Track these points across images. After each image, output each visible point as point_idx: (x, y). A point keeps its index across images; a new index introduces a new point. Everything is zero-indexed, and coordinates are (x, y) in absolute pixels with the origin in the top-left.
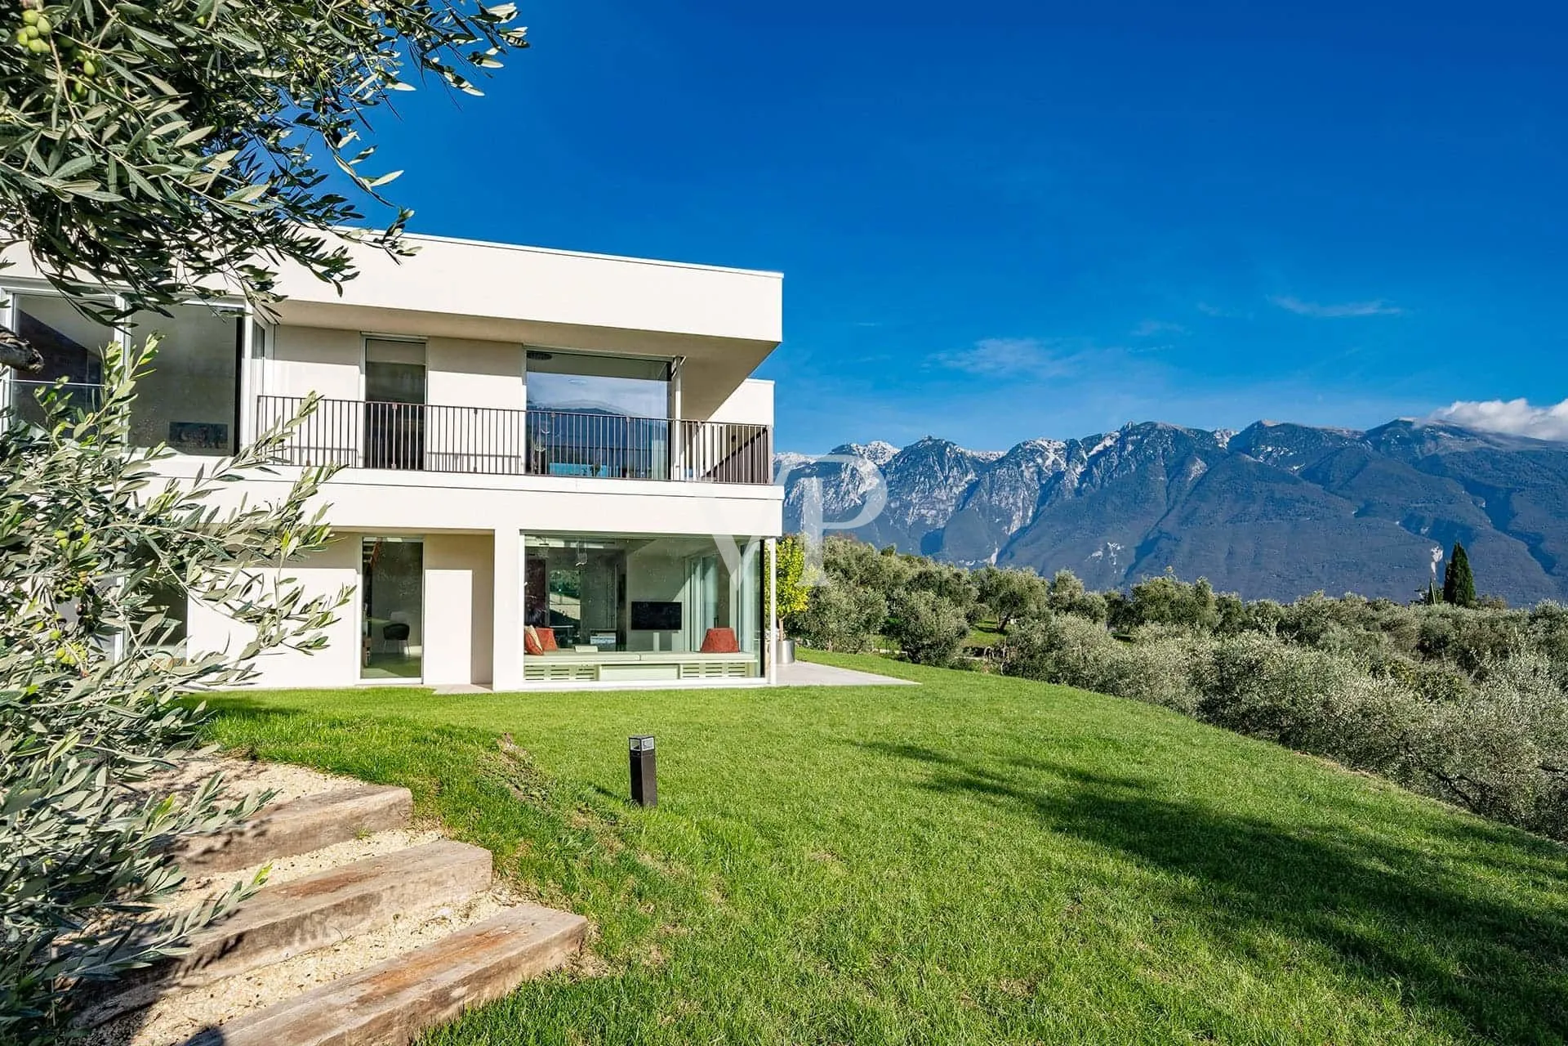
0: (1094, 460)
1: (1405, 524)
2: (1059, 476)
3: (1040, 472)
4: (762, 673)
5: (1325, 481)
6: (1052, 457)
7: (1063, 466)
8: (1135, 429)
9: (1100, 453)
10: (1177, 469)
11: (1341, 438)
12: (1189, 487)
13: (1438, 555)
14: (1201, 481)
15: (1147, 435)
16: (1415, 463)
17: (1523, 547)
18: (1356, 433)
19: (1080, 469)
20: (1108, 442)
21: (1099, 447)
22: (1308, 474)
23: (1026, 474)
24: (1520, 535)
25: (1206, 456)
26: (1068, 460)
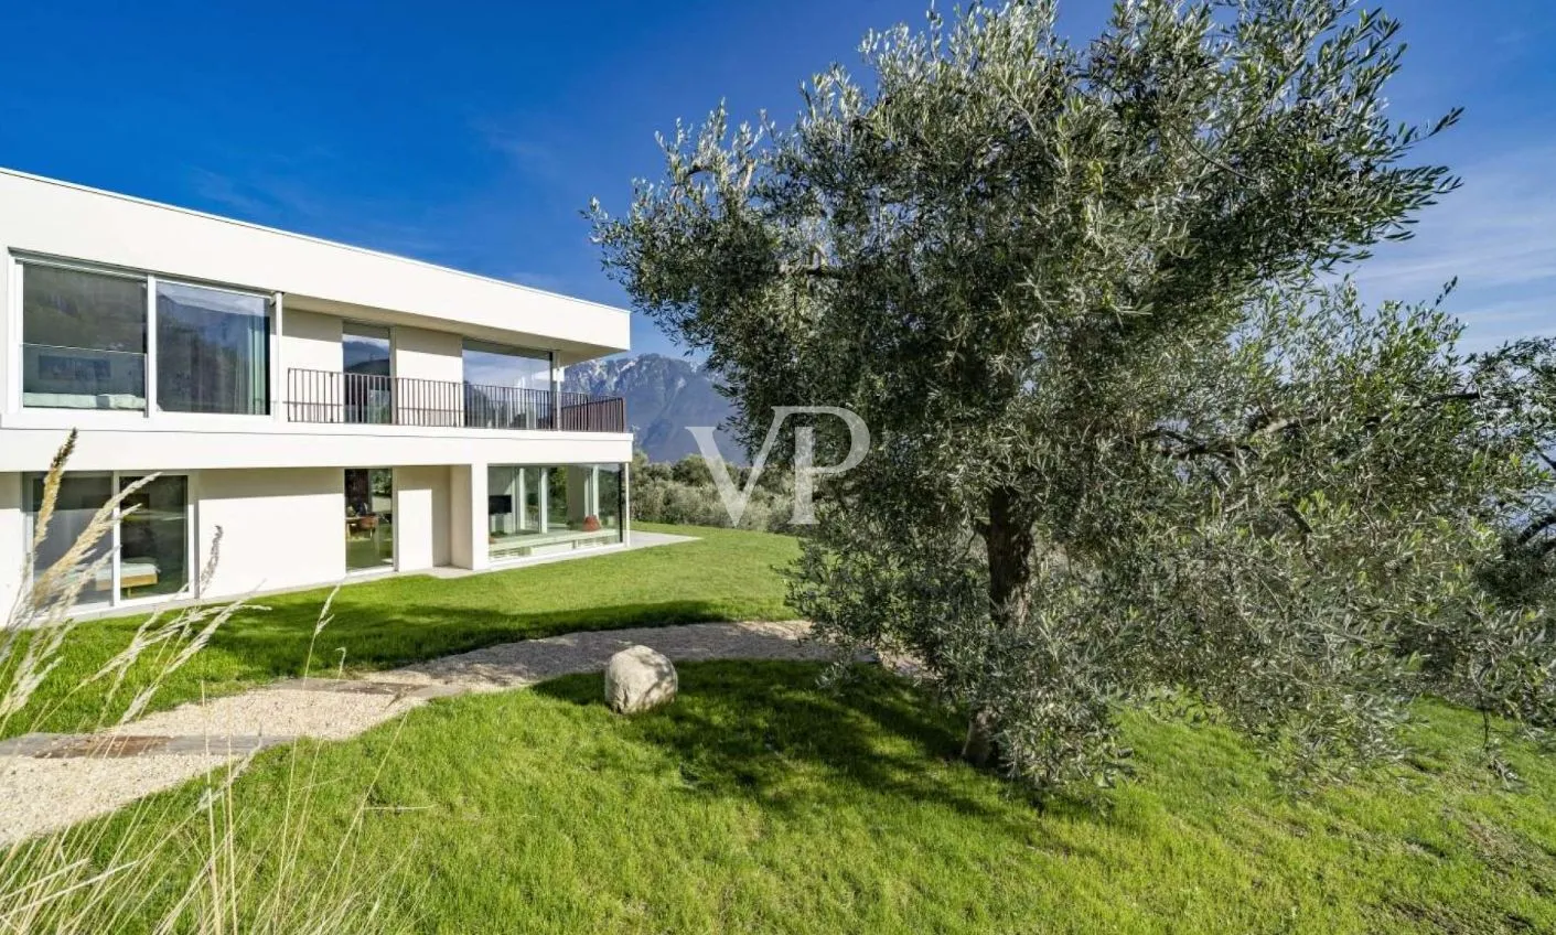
0: (624, 374)
2: (603, 383)
3: (590, 379)
4: (621, 541)
6: (598, 370)
7: (605, 377)
8: (647, 358)
9: (628, 370)
10: (670, 382)
12: (676, 393)
14: (682, 391)
15: (654, 360)
19: (615, 379)
20: (632, 364)
21: (626, 367)
23: (583, 381)
25: (685, 376)
26: (608, 373)
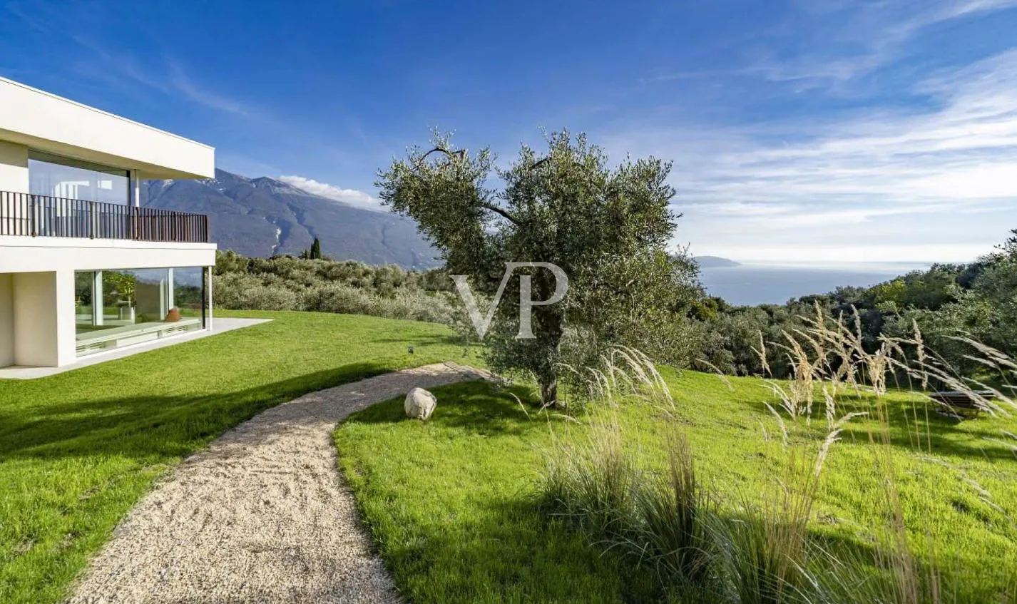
1: (267, 219)
4: (204, 327)
5: (235, 197)
11: (242, 180)
12: (163, 190)
13: (279, 232)
16: (272, 195)
17: (307, 231)
18: (248, 179)
22: (227, 193)
24: (306, 226)
